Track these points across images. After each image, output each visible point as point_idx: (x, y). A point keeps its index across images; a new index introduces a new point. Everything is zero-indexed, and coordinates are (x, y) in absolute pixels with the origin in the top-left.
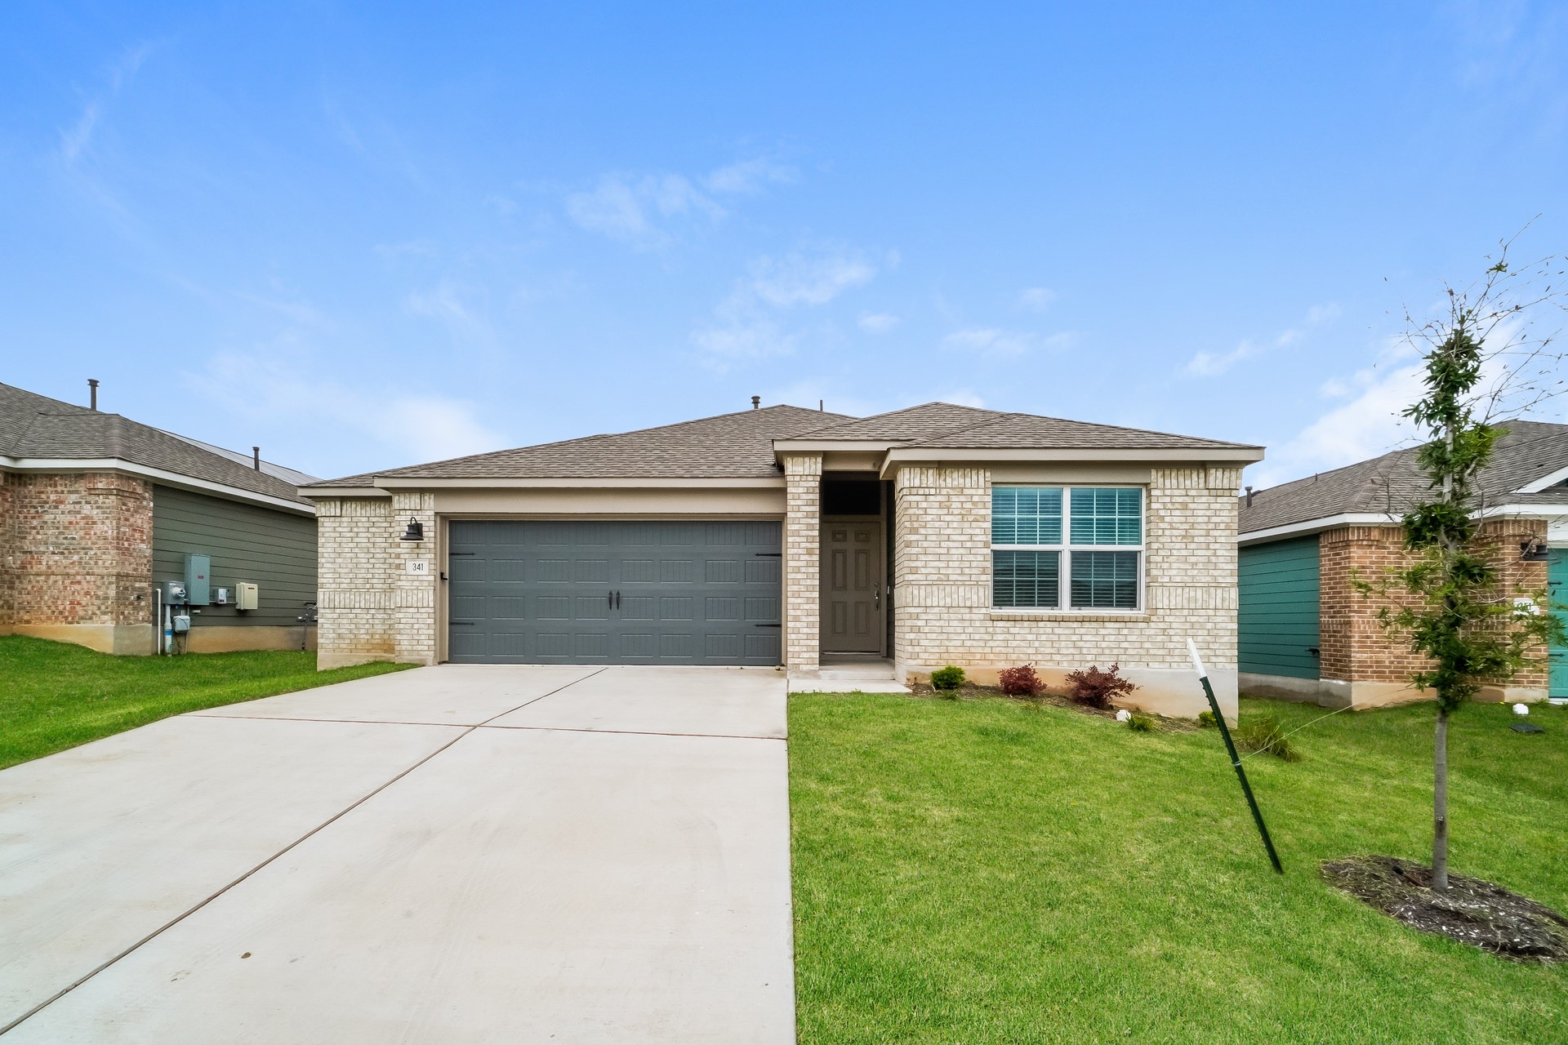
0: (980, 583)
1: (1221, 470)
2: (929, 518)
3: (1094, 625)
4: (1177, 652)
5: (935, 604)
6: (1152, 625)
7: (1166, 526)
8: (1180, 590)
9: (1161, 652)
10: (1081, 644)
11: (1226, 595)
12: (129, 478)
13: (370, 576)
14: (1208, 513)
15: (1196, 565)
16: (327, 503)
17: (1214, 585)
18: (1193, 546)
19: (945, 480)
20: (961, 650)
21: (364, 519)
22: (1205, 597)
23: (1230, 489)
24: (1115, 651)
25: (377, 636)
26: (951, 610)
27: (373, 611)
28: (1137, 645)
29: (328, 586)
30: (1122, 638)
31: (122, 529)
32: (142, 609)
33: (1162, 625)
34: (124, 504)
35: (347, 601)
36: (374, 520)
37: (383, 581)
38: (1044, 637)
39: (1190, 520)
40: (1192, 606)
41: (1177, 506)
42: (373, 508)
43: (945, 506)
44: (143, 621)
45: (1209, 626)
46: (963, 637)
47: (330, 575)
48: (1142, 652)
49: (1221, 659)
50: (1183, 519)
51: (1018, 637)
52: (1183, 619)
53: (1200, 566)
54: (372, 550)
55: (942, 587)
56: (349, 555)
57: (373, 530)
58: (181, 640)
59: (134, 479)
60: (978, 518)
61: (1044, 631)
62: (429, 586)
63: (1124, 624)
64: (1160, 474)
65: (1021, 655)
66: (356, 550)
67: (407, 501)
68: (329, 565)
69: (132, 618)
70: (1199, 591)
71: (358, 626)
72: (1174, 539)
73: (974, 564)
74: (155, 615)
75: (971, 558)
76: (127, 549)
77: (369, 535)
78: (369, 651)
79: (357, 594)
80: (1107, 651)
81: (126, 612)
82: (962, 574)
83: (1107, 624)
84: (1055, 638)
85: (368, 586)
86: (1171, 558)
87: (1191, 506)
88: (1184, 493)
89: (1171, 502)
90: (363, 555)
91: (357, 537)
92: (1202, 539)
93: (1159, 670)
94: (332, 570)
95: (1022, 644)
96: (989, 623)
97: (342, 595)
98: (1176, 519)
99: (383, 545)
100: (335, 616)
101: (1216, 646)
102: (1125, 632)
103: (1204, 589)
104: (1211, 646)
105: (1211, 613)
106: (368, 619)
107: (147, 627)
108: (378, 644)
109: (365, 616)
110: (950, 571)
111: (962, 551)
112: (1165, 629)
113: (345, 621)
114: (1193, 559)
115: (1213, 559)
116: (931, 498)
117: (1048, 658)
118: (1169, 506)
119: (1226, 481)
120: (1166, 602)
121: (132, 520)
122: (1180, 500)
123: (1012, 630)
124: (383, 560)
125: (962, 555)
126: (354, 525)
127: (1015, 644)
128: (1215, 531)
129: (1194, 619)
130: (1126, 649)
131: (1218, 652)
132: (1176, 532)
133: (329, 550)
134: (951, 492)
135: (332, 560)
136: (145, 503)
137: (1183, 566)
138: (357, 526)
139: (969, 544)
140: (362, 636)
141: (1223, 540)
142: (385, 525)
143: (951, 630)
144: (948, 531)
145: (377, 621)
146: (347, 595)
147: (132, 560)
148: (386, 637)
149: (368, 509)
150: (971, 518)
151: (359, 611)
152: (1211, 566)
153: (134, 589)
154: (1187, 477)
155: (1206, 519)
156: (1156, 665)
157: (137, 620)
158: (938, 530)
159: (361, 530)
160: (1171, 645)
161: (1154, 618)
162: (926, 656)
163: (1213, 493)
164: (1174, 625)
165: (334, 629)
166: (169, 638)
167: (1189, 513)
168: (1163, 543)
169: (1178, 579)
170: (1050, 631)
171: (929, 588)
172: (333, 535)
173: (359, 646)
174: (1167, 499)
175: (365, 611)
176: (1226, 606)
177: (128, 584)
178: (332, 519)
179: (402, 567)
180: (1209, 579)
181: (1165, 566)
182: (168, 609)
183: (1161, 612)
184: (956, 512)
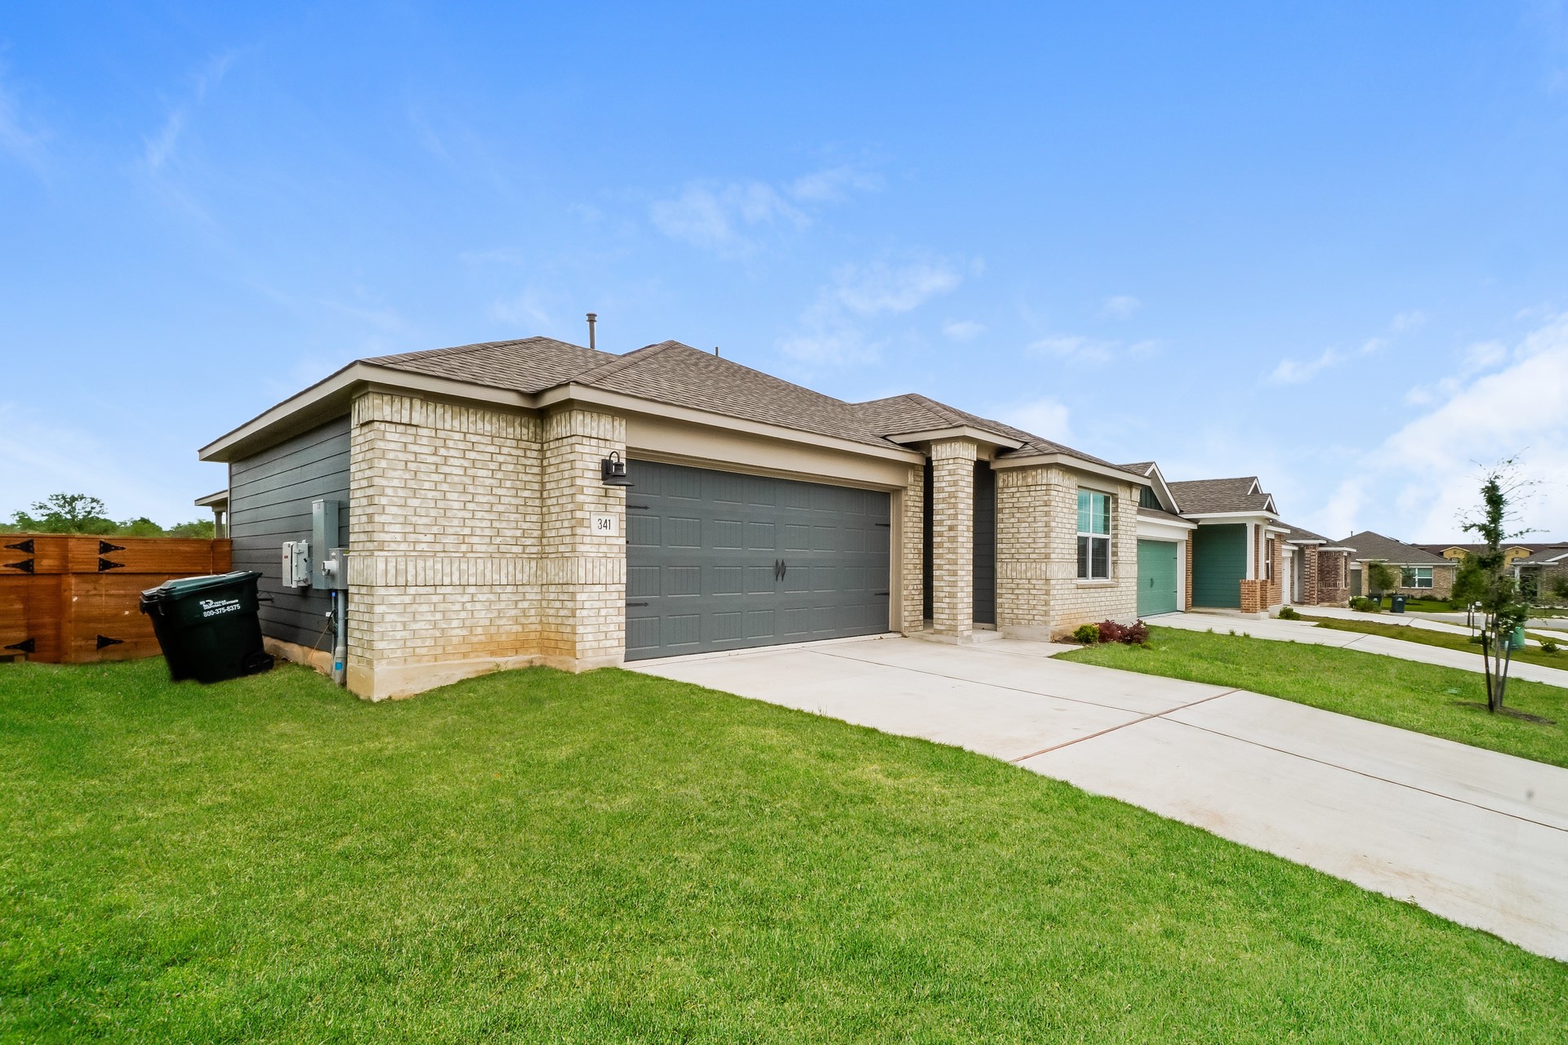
0: (1074, 561)
1: (1135, 489)
2: (1059, 509)
4: (1124, 606)
5: (1061, 577)
7: (1121, 523)
8: (1125, 566)
9: (1120, 607)
13: (467, 531)
14: (1131, 516)
15: (1128, 549)
16: (397, 400)
18: (1127, 537)
19: (1063, 481)
21: (457, 436)
24: (1110, 608)
25: (479, 630)
26: (1065, 581)
27: (472, 590)
28: (1115, 603)
29: (393, 546)
30: (1111, 599)
35: (430, 573)
36: (474, 438)
37: (487, 540)
38: (1092, 600)
39: (1127, 519)
40: (1128, 576)
41: (1124, 511)
42: (472, 418)
43: (1064, 500)
46: (1069, 602)
47: (398, 528)
48: (1116, 607)
51: (1085, 600)
54: (471, 489)
55: (1063, 564)
56: (430, 494)
57: (472, 455)
60: (1074, 511)
62: (620, 552)
64: (1120, 488)
66: (445, 487)
67: (595, 424)
68: (394, 510)
71: (449, 615)
72: (1123, 532)
73: (1072, 546)
75: (1071, 541)
77: (466, 463)
78: (465, 655)
79: (446, 561)
82: (1069, 554)
85: (464, 548)
86: (1122, 544)
87: (1127, 511)
88: (1125, 502)
89: (1123, 508)
90: (455, 496)
91: (445, 464)
92: (1129, 533)
94: (401, 520)
95: (1086, 605)
96: (1076, 591)
97: (421, 563)
98: (1124, 519)
99: (488, 482)
100: (407, 599)
102: (1112, 594)
106: (464, 603)
108: (480, 643)
109: (459, 598)
110: (1065, 551)
111: (1068, 536)
112: (1121, 592)
113: (425, 608)
114: (1128, 546)
116: (1060, 494)
117: (1093, 614)
120: (1122, 573)
122: (1125, 506)
123: (1083, 596)
124: (487, 507)
125: (1068, 539)
126: (439, 443)
127: (1083, 605)
128: (1132, 528)
130: (1112, 606)
132: (1123, 528)
133: (396, 483)
134: (1066, 491)
135: (402, 502)
137: (1125, 550)
138: (445, 447)
139: (1071, 531)
140: (455, 632)
141: (1133, 533)
142: (491, 449)
143: (1065, 596)
144: (1064, 521)
145: (478, 606)
146: (430, 563)
148: (493, 630)
149: (464, 418)
151: (448, 590)
154: (1126, 492)
155: (1130, 520)
158: (1061, 519)
159: (452, 453)
160: (1123, 602)
161: (1119, 584)
162: (1057, 618)
163: (1132, 503)
164: (1123, 589)
165: (404, 624)
167: (1127, 515)
168: (1121, 534)
169: (1124, 558)
171: (1058, 564)
172: (402, 456)
173: (449, 649)
175: (460, 590)
178: (401, 428)
179: (586, 523)
181: (1121, 550)
183: (1120, 580)
184: (1067, 506)
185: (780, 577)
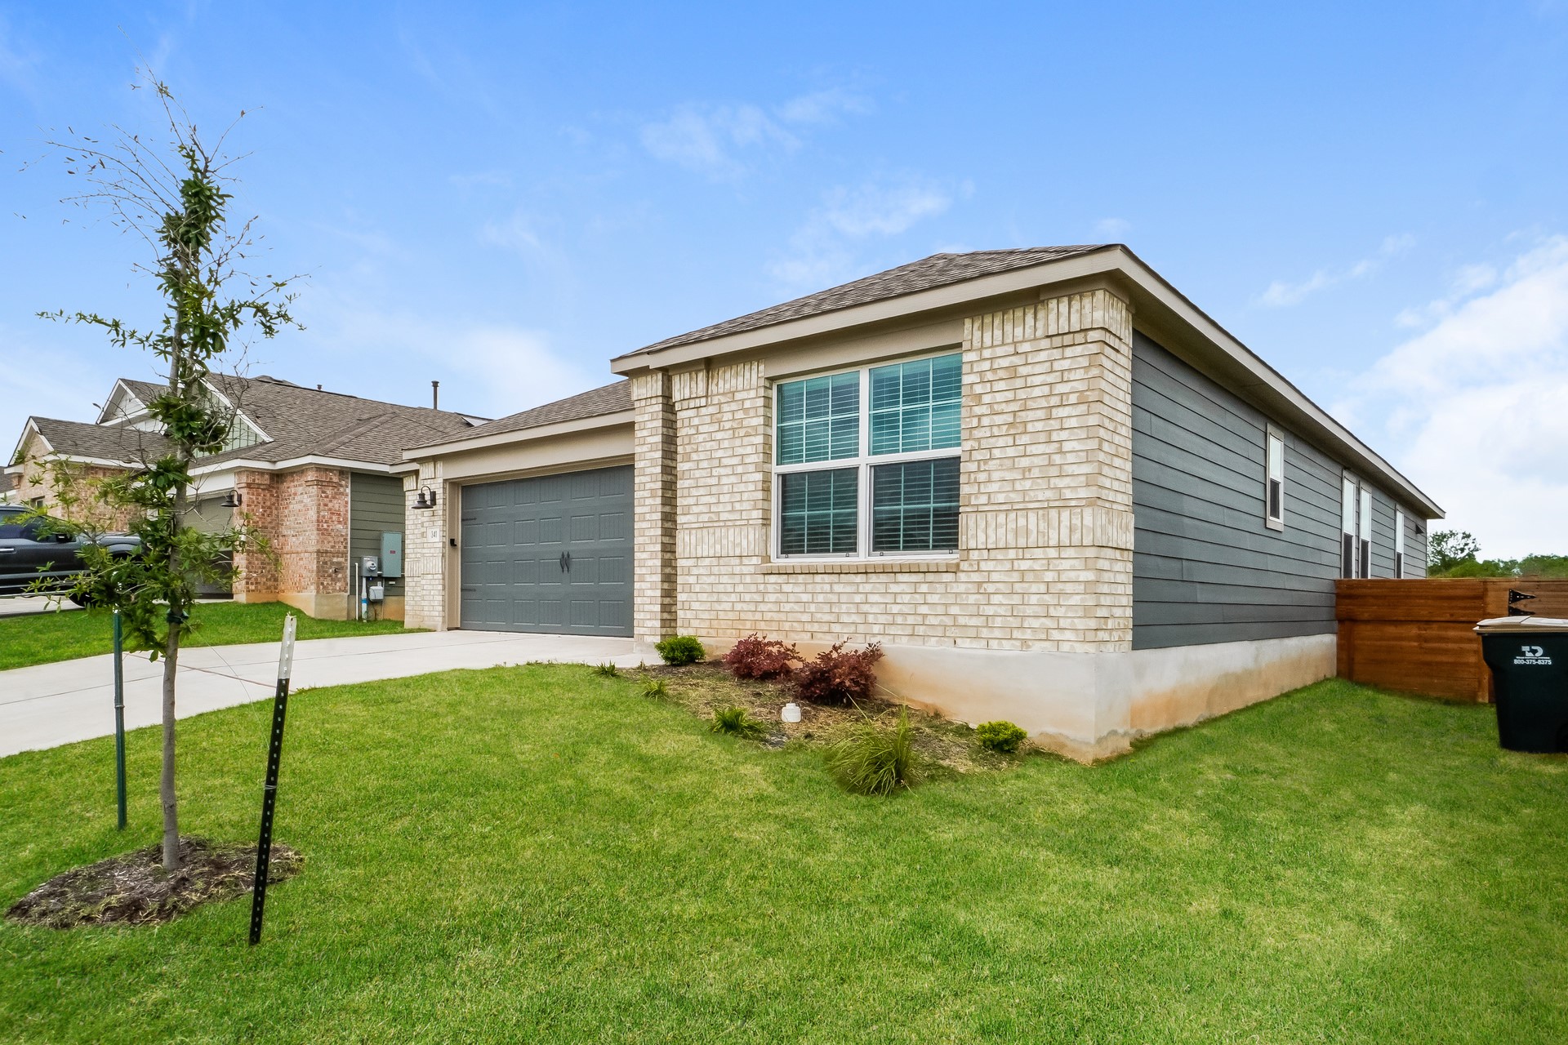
0: (751, 522)
1: (1066, 300)
2: (701, 438)
3: (883, 578)
4: (998, 622)
5: (705, 554)
6: (962, 577)
7: (984, 410)
8: (1002, 518)
9: (974, 621)
10: (865, 608)
11: (1077, 521)
12: (326, 470)
14: (1050, 378)
15: (1030, 470)
17: (1057, 504)
18: (1025, 439)
19: (717, 385)
20: (731, 616)
22: (1042, 525)
23: (1081, 331)
24: (911, 620)
26: (722, 561)
28: (940, 610)
30: (919, 599)
31: (322, 514)
32: (339, 580)
33: (976, 577)
34: (324, 492)
38: (821, 598)
39: (1022, 394)
40: (1022, 542)
41: (1002, 374)
43: (716, 419)
44: (340, 590)
45: (1049, 576)
46: (733, 598)
48: (948, 621)
49: (1069, 635)
50: (1010, 395)
51: (792, 598)
52: (1008, 566)
53: (1036, 473)
55: (711, 530)
58: (378, 608)
59: (331, 471)
60: (749, 430)
61: (822, 588)
62: (439, 553)
63: (922, 575)
64: (977, 324)
65: (794, 624)
67: (426, 470)
69: (330, 588)
70: (1032, 516)
72: (996, 431)
73: (745, 496)
74: (353, 586)
75: (742, 487)
76: (326, 530)
80: (899, 620)
81: (325, 583)
82: (733, 511)
83: (900, 577)
84: (834, 598)
86: (990, 463)
87: (1023, 371)
88: (1011, 349)
89: (992, 370)
92: (1039, 426)
93: (969, 651)
95: (797, 607)
96: (760, 579)
98: (999, 397)
101: (1060, 612)
102: (924, 588)
103: (1041, 512)
104: (1052, 612)
105: (1053, 553)
107: (343, 596)
110: (720, 508)
111: (733, 479)
112: (980, 584)
114: (1024, 462)
115: (1057, 459)
116: (703, 411)
117: (826, 629)
118: (989, 376)
119: (1075, 317)
120: (982, 537)
121: (330, 505)
122: (1005, 363)
123: (786, 588)
125: (732, 484)
127: (787, 607)
128: (1061, 409)
129: (1025, 565)
130: (925, 616)
131: (1063, 623)
132: (998, 419)
134: (723, 399)
136: (342, 490)
137: (1008, 476)
139: (740, 469)
141: (1073, 422)
143: (721, 588)
144: (720, 454)
147: (331, 539)
150: (742, 432)
152: (1054, 471)
153: (332, 563)
154: (1019, 321)
155: (1046, 389)
156: (967, 643)
157: (334, 590)
158: (709, 453)
160: (990, 611)
161: (964, 566)
162: (695, 623)
163: (1057, 341)
164: (995, 577)
166: (364, 606)
167: (1019, 383)
168: (979, 440)
169: (1001, 498)
170: (827, 588)
171: (699, 531)
174: (986, 365)
176: (1076, 540)
177: (327, 559)
179: (425, 535)
180: (1049, 494)
181: (982, 477)
182: (364, 580)
183: (974, 555)
184: (728, 425)
185: (566, 569)
